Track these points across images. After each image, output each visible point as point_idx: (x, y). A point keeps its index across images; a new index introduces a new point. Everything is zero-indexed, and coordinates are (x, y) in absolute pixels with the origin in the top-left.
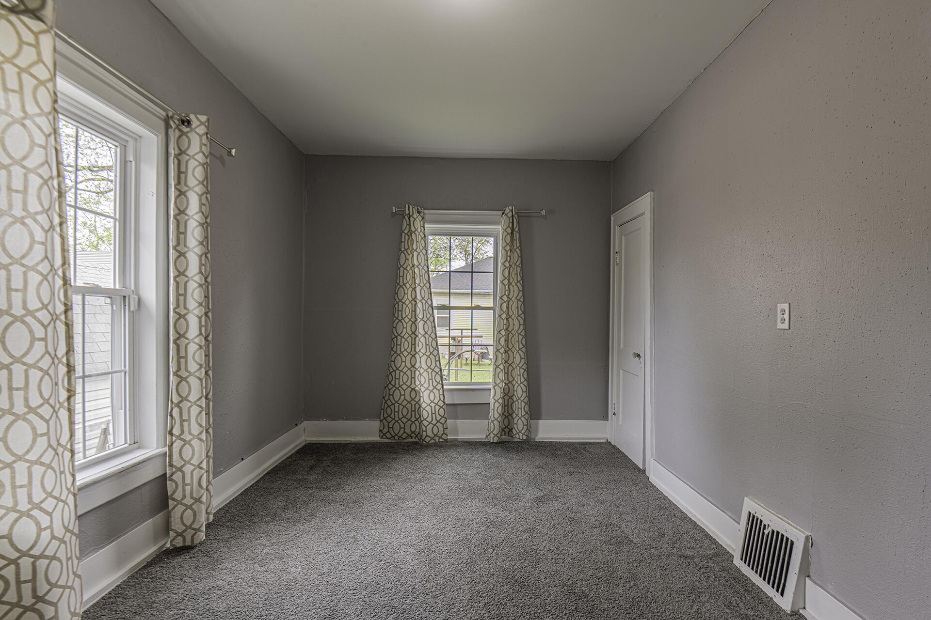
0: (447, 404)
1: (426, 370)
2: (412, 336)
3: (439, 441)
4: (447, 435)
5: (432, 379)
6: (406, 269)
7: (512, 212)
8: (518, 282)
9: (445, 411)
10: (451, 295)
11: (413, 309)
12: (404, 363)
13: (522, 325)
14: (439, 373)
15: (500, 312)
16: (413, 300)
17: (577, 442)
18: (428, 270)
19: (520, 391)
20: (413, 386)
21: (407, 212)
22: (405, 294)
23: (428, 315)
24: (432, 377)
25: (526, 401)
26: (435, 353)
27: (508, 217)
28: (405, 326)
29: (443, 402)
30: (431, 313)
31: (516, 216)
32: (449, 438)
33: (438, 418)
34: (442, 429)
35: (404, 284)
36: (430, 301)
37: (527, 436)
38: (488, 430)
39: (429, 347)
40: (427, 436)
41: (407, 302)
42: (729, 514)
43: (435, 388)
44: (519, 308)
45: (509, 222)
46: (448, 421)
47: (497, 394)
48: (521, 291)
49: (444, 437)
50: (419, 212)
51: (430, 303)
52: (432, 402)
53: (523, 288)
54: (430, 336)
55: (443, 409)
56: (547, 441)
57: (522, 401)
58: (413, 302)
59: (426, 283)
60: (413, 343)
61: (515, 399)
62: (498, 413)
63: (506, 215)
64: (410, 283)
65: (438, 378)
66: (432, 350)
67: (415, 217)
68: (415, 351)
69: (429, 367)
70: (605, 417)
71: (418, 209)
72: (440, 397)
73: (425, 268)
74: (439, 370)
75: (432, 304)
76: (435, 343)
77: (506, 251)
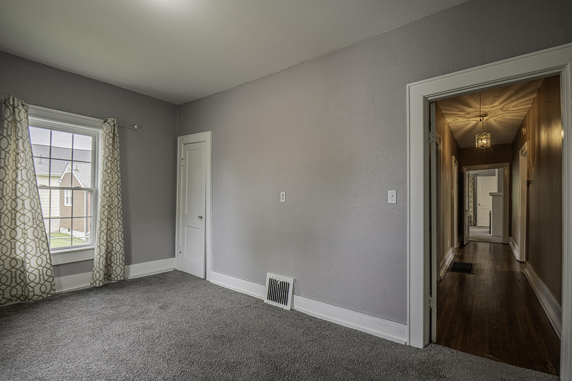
0: (53, 266)
1: (33, 240)
2: (12, 212)
3: (47, 297)
4: (55, 290)
5: (39, 247)
6: (8, 152)
7: (114, 122)
8: (118, 171)
9: (52, 271)
10: (51, 178)
11: (14, 188)
12: (4, 236)
13: (120, 201)
14: (46, 241)
15: (104, 192)
16: (14, 180)
17: (158, 274)
18: (32, 156)
19: (118, 247)
20: (13, 256)
21: (11, 103)
22: (6, 174)
23: (34, 194)
24: (39, 245)
25: (123, 253)
26: (41, 225)
27: (111, 125)
28: (5, 203)
29: (50, 264)
30: (36, 192)
31: (117, 125)
32: (56, 292)
33: (46, 278)
34: (50, 286)
35: (6, 166)
36: (35, 182)
37: (124, 277)
38: (93, 278)
39: (36, 220)
40: (34, 295)
41: (8, 182)
42: (259, 283)
43: (42, 254)
44: (119, 190)
45: (112, 129)
46: (55, 279)
47: (102, 251)
48: (120, 178)
49: (52, 292)
50: (23, 105)
51: (35, 184)
52: (39, 266)
53: (121, 176)
54: (36, 211)
55: (51, 270)
56: (138, 277)
57: (120, 254)
58: (14, 182)
59: (31, 167)
60: (13, 218)
61: (113, 253)
62: (103, 264)
63: (108, 123)
64: (11, 165)
65: (45, 245)
66: (38, 222)
67: (20, 109)
68: (15, 224)
69: (36, 237)
70: (173, 255)
71: (22, 102)
72: (47, 261)
73: (30, 153)
74: (46, 239)
75: (37, 184)
76: (41, 217)
77: (109, 149)
